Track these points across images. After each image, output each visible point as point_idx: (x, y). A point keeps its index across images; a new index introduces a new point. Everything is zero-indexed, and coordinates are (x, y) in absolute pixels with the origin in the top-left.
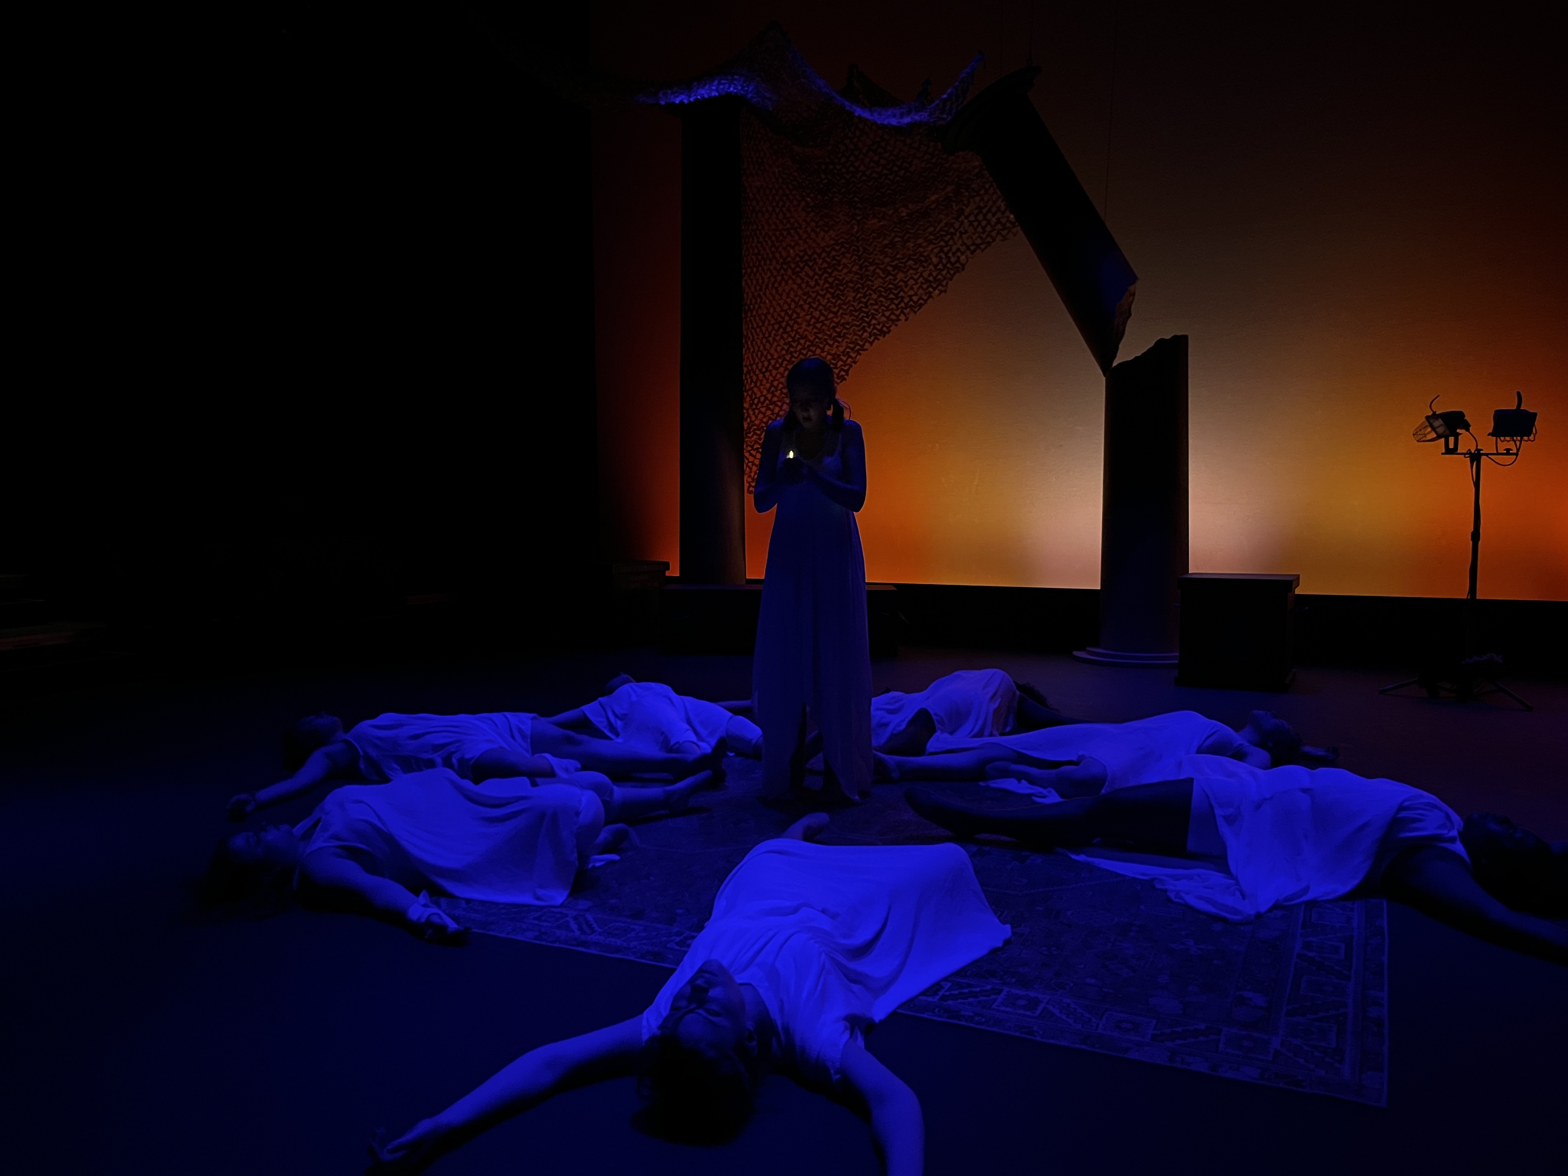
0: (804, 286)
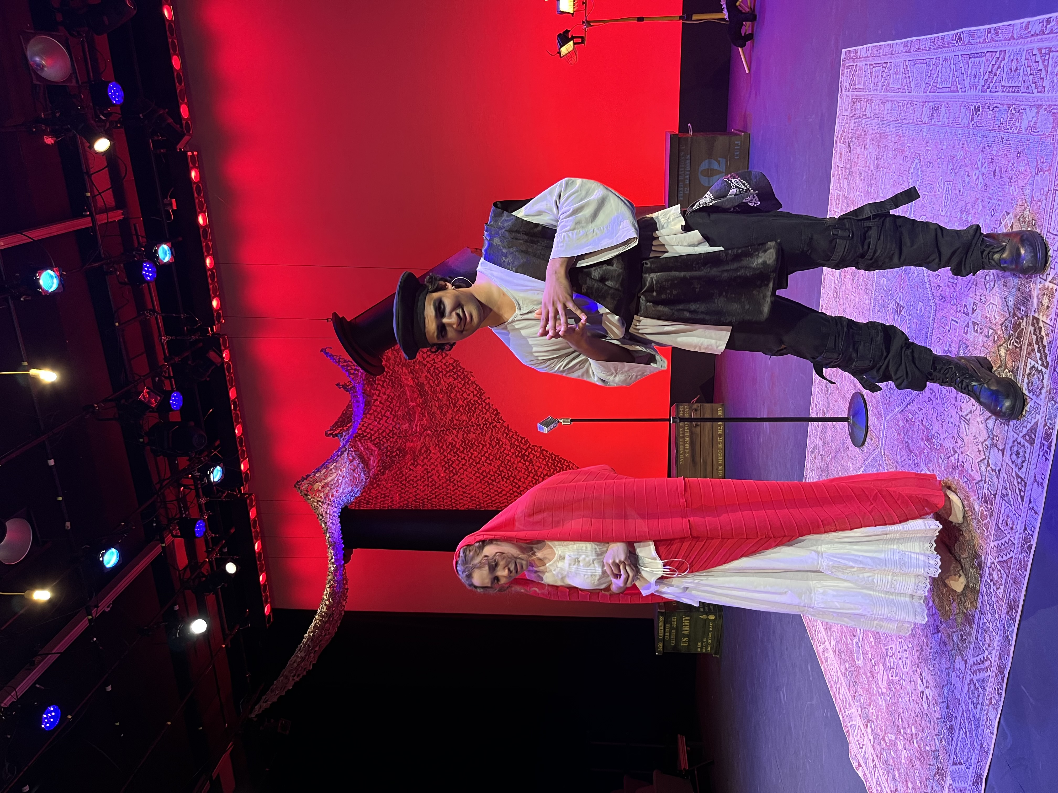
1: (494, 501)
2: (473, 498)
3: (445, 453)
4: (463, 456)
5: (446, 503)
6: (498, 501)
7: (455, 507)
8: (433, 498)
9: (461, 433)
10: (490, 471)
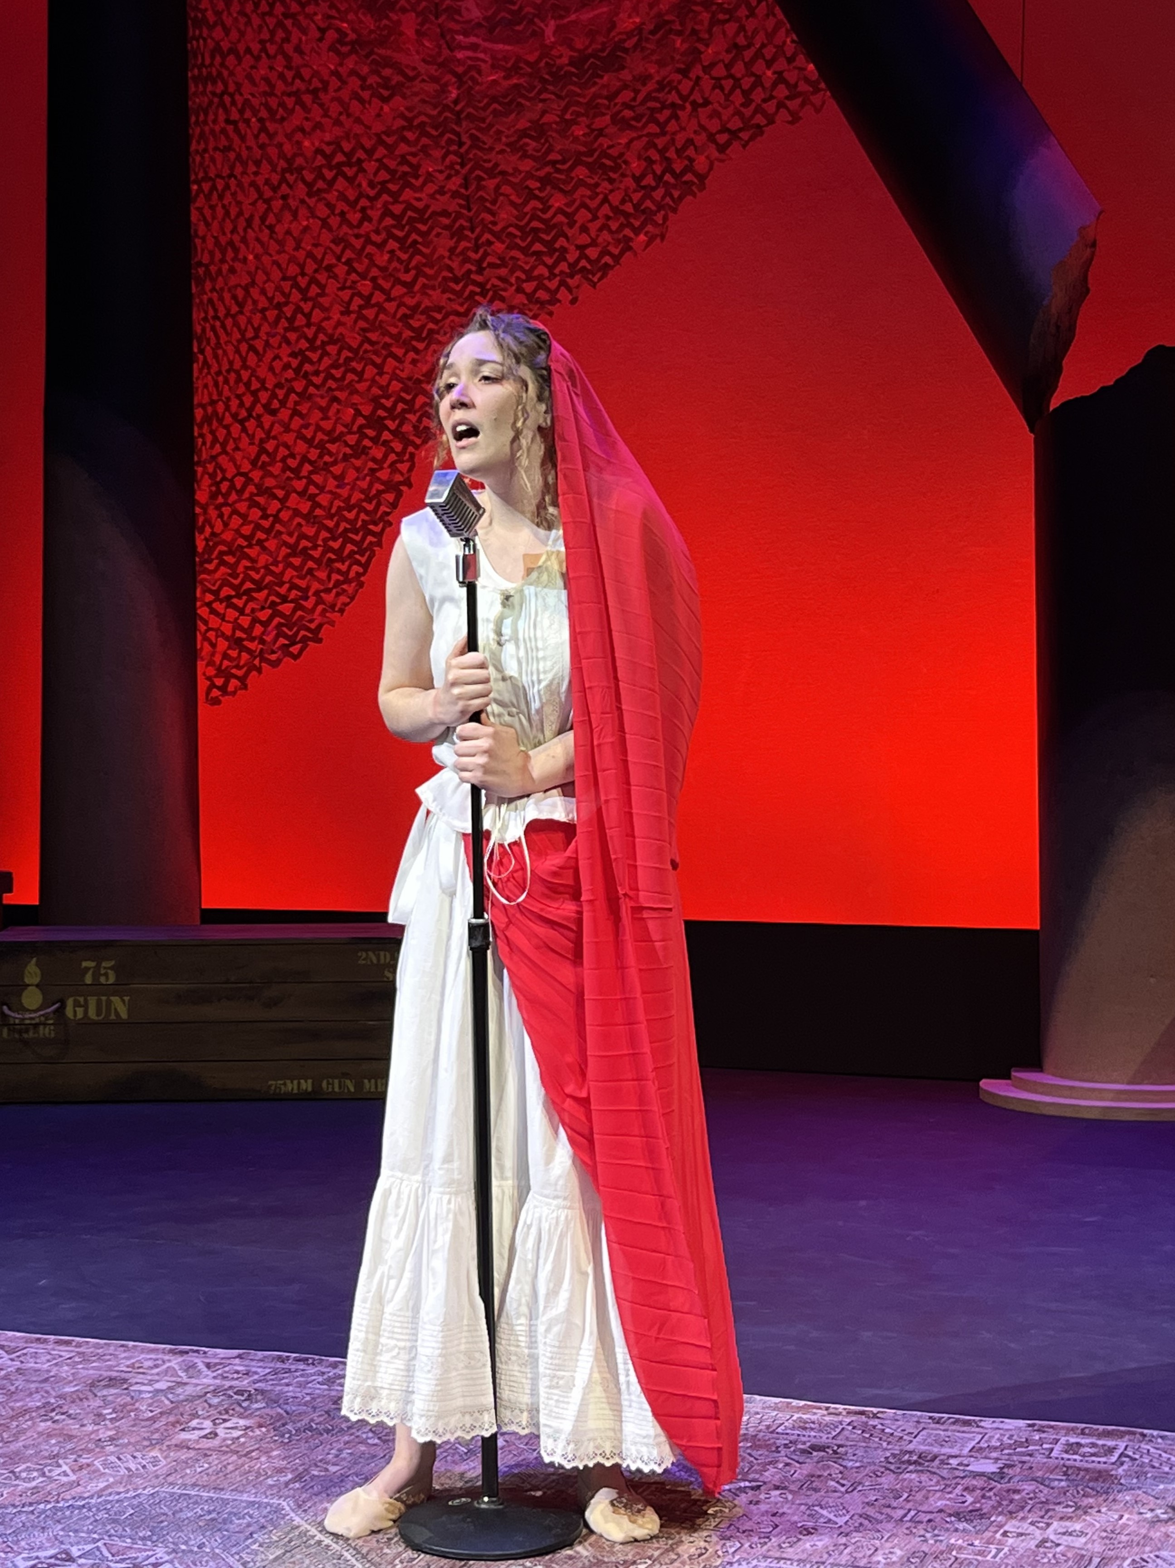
0: (334, 221)
1: (223, 326)
2: (230, 254)
3: (381, 151)
4: (375, 214)
5: (213, 160)
6: (223, 337)
7: (201, 189)
8: (227, 111)
9: (453, 207)
10: (324, 309)
